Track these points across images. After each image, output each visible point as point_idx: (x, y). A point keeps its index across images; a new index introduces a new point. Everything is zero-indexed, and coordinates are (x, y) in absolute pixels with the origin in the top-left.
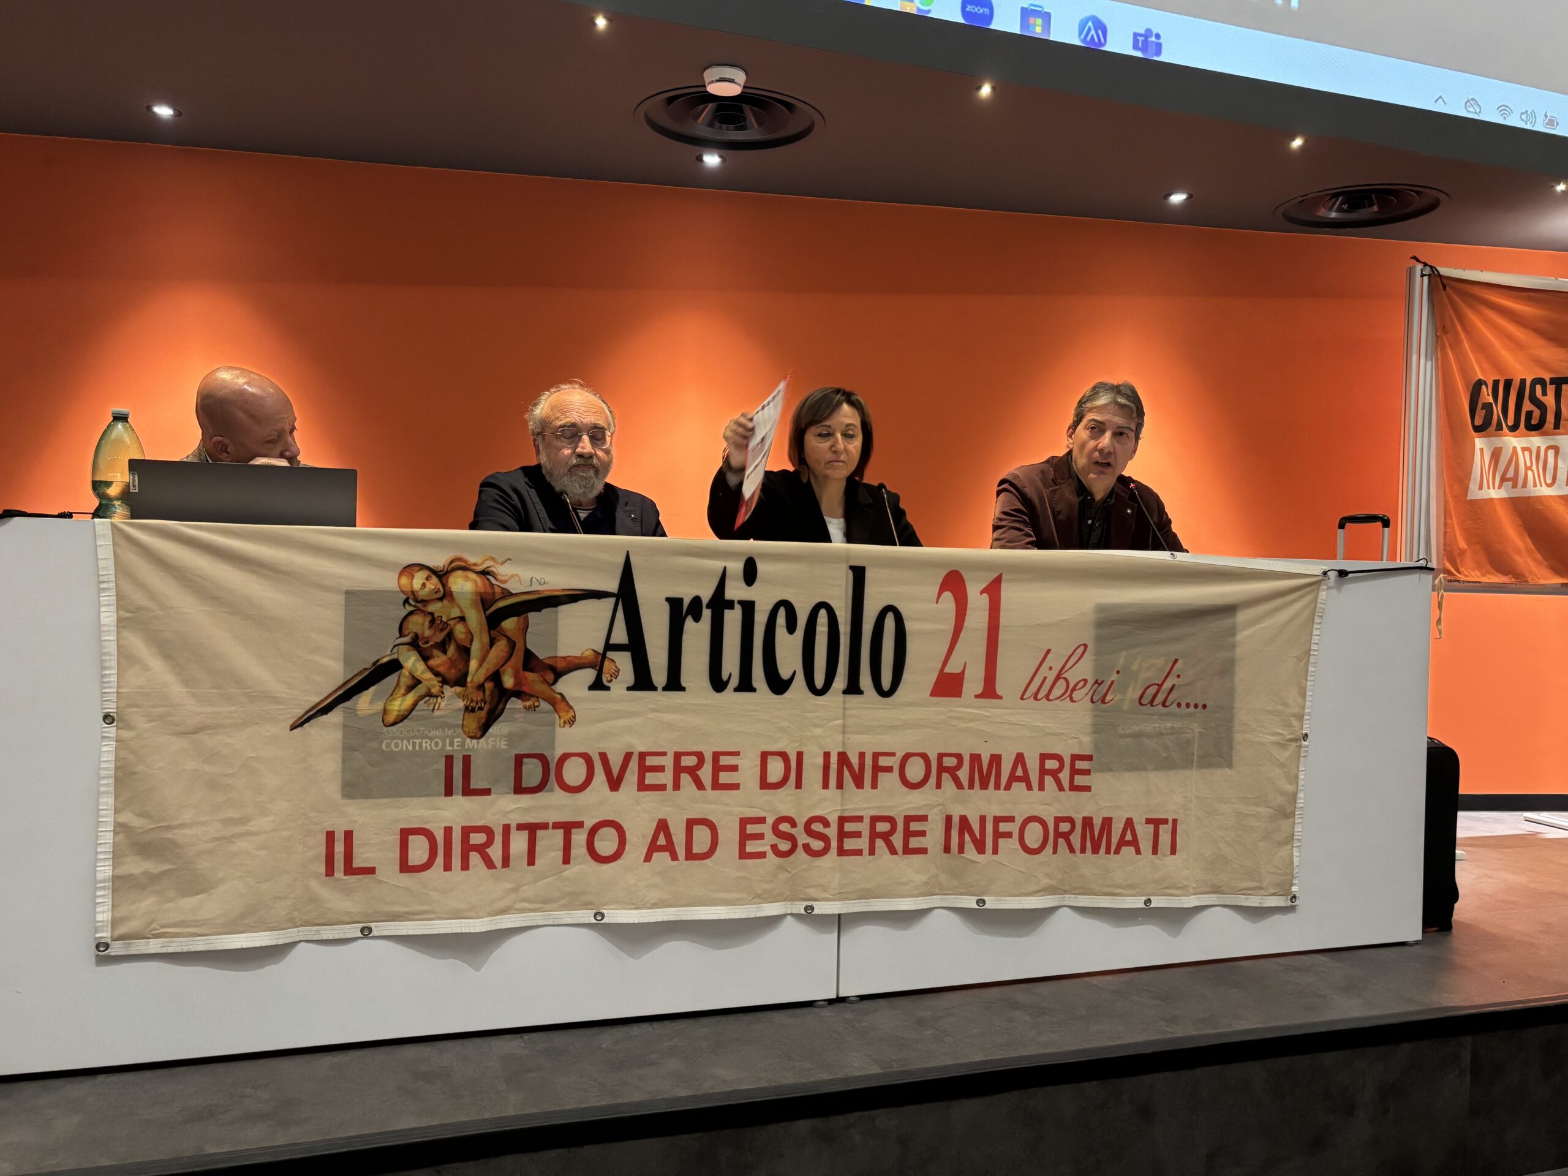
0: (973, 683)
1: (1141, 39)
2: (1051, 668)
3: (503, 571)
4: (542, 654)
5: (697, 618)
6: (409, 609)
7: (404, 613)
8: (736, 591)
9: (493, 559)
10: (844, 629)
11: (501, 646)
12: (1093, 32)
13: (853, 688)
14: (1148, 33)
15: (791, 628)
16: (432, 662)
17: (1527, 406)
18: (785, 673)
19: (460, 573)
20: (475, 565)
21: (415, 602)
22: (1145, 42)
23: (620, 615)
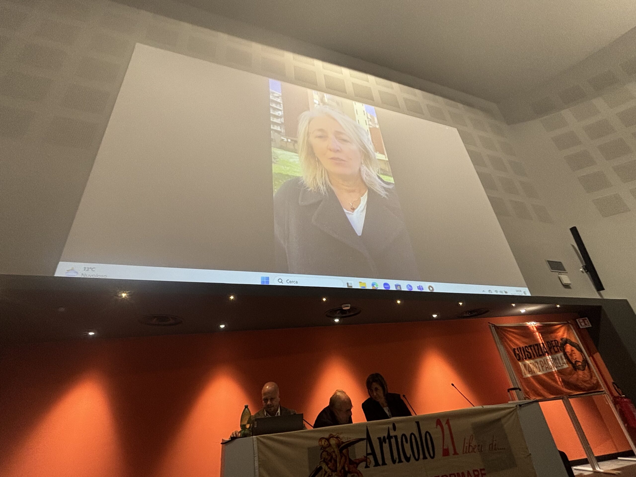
0: (451, 451)
1: (419, 287)
2: (467, 443)
3: (341, 436)
4: (353, 459)
5: (385, 443)
6: (322, 451)
7: (321, 452)
8: (392, 433)
9: (338, 433)
10: (418, 440)
11: (343, 458)
12: (409, 287)
13: (425, 458)
14: (420, 286)
15: (407, 442)
16: (329, 466)
17: (526, 353)
18: (408, 456)
19: (332, 439)
20: (335, 436)
21: (323, 448)
22: (420, 288)
23: (368, 445)
